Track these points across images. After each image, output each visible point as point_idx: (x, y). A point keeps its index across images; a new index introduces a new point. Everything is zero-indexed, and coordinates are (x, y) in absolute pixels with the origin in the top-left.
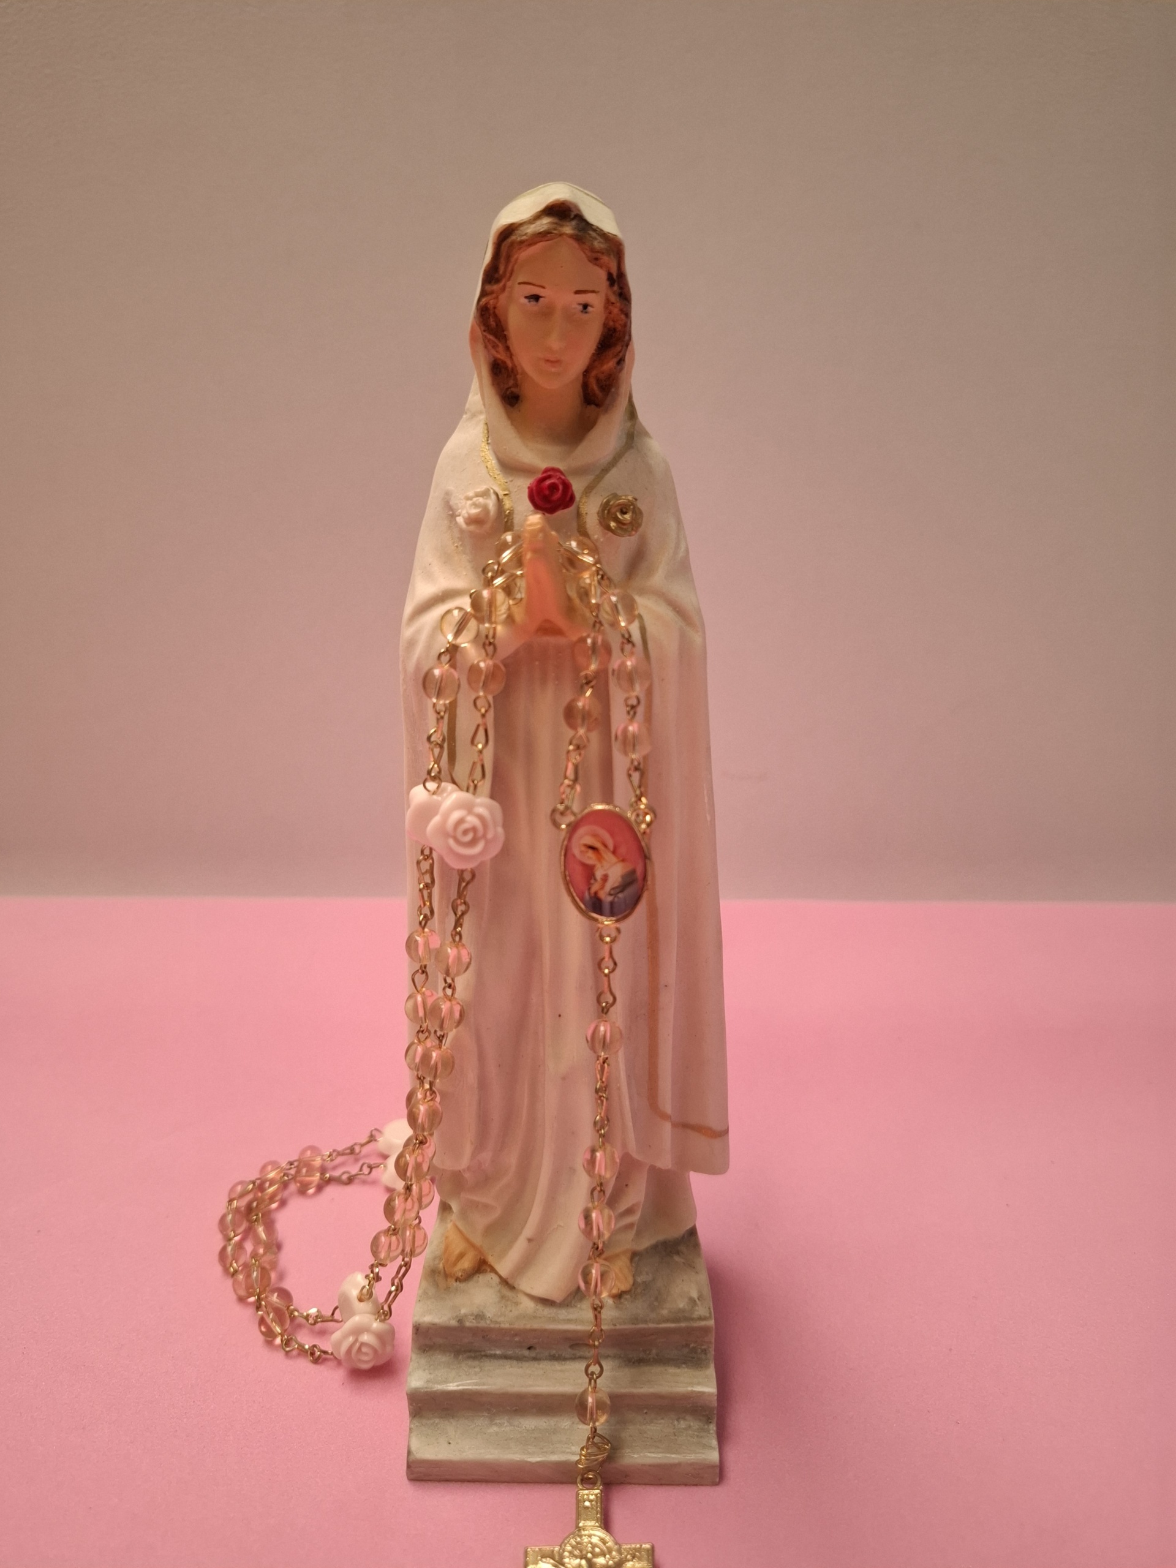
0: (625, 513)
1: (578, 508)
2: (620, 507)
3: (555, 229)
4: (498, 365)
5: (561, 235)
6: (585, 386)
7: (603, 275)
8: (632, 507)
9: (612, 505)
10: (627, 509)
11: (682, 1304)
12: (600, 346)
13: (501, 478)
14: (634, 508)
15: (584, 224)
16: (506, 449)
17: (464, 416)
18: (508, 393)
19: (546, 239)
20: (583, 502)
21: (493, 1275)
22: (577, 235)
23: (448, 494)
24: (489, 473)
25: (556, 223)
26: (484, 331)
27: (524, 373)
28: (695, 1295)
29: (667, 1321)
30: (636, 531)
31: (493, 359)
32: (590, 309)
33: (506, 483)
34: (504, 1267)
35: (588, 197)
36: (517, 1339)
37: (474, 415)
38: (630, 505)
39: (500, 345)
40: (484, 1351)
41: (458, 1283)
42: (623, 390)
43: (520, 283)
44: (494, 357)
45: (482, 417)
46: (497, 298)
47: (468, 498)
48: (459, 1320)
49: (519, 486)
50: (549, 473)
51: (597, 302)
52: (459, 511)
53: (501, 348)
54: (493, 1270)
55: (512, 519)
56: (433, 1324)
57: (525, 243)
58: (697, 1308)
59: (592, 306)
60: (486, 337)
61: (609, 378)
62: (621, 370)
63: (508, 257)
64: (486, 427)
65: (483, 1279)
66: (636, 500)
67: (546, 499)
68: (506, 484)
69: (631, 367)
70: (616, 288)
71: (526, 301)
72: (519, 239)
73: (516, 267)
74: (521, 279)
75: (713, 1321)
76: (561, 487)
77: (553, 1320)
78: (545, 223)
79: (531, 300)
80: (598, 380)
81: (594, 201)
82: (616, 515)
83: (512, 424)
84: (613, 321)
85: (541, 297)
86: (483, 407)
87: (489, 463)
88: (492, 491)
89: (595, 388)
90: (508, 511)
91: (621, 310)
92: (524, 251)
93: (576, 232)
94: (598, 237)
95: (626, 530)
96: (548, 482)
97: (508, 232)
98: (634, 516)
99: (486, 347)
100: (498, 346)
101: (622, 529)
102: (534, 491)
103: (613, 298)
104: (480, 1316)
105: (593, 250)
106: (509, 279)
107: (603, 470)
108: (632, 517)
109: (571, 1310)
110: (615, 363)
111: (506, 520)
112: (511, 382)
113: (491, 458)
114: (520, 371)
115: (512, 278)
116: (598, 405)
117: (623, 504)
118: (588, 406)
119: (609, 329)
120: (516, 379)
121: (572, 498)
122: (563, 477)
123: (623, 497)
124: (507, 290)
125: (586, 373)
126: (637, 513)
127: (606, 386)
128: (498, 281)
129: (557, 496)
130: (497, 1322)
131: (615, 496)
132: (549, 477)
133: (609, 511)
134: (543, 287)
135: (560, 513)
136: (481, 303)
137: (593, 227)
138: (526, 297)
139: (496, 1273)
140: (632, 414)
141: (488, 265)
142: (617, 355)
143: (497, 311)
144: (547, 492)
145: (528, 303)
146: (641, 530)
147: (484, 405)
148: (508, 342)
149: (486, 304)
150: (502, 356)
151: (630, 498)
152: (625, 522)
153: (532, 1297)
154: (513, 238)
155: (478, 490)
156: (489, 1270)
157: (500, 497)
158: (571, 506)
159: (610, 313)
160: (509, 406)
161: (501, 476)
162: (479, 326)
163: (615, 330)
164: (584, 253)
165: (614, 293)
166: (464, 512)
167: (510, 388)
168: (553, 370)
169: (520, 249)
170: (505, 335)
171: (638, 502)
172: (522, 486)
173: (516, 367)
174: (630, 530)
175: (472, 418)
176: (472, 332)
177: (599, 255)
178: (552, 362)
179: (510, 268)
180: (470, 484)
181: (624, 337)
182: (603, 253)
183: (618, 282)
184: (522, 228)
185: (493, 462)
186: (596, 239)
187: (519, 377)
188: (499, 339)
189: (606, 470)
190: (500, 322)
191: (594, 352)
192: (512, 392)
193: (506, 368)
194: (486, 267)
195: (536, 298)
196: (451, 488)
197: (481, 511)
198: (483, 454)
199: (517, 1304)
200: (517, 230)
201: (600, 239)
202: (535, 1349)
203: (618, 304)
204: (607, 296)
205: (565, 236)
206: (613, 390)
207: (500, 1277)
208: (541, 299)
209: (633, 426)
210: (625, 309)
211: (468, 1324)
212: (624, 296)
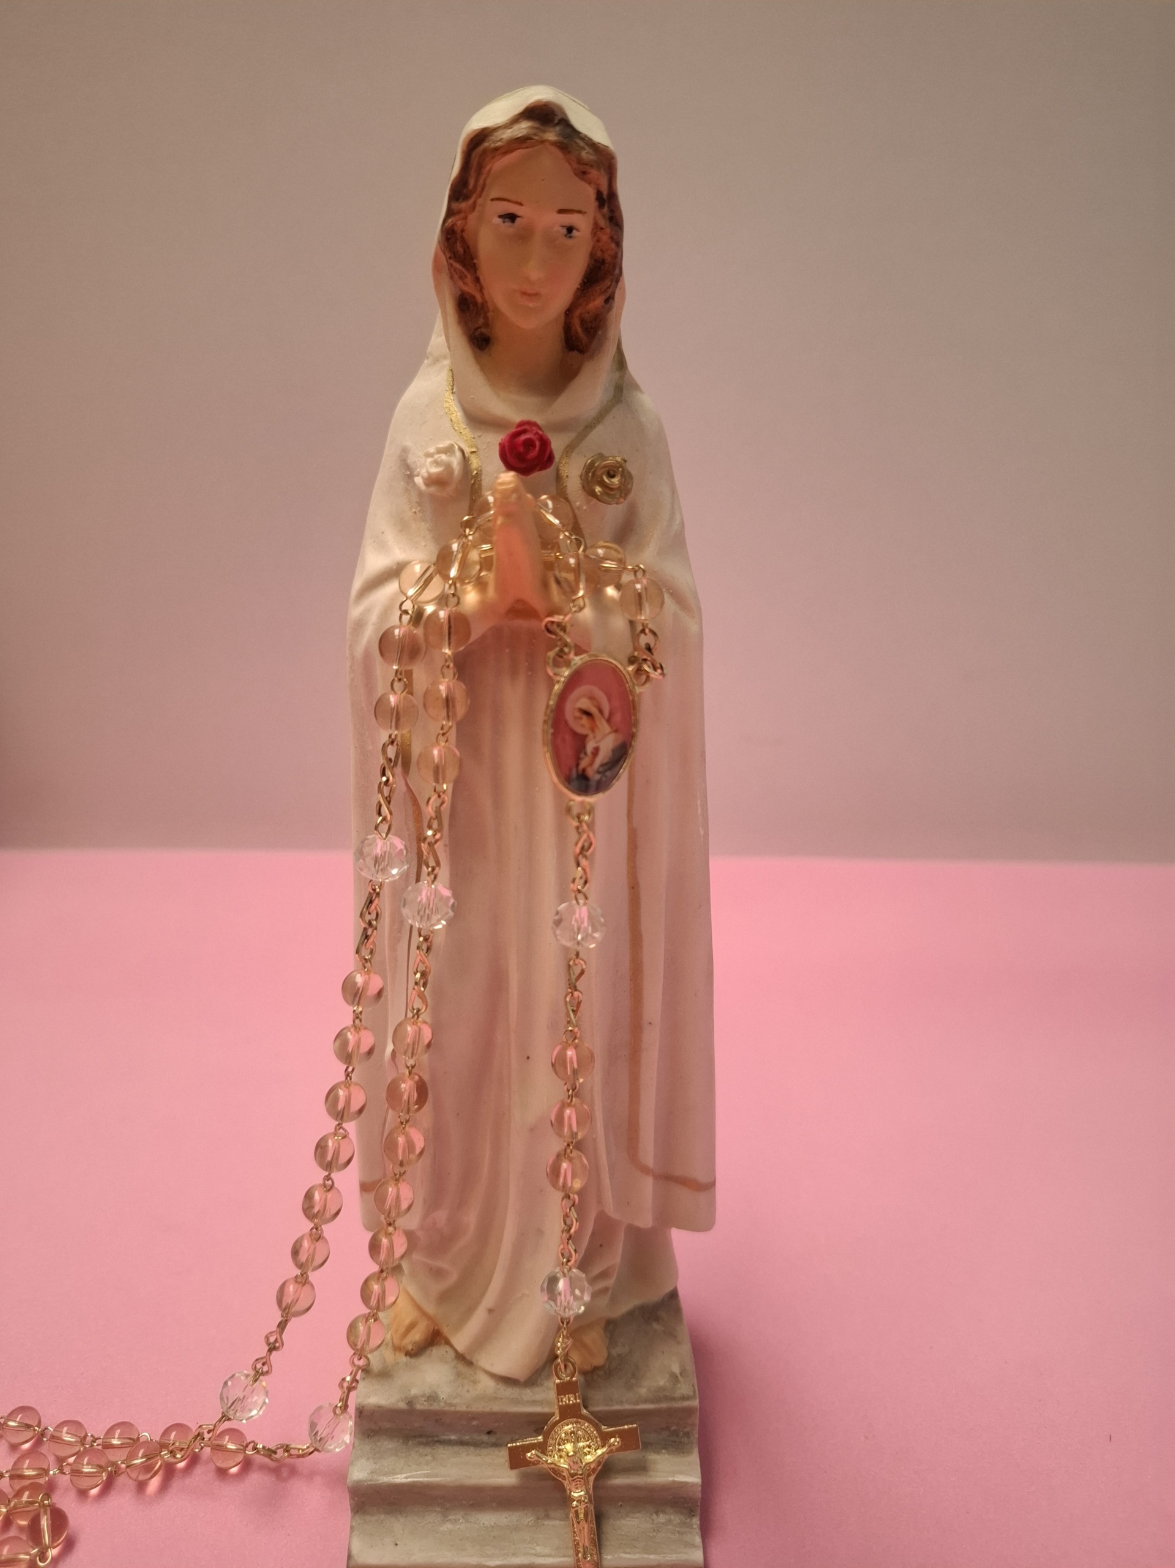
0: (613, 476)
1: (558, 470)
2: (607, 469)
3: (535, 135)
4: (466, 299)
5: (543, 142)
6: (567, 328)
7: (591, 192)
8: (620, 469)
9: (597, 467)
10: (614, 471)
11: (662, 1382)
12: (585, 280)
13: (467, 432)
14: (623, 470)
15: (569, 130)
16: (473, 398)
17: (426, 362)
18: (477, 334)
19: (525, 145)
20: (564, 462)
21: (448, 1348)
22: (561, 143)
23: (405, 450)
24: (453, 426)
25: (537, 128)
26: (450, 258)
27: (497, 310)
28: (676, 1369)
29: (646, 1401)
30: (625, 499)
31: (460, 293)
32: (575, 233)
33: (474, 438)
34: (461, 1341)
35: (574, 103)
36: (475, 1423)
37: (437, 360)
38: (619, 468)
39: (469, 276)
40: (437, 1436)
41: (408, 1358)
42: (611, 333)
43: (492, 200)
44: (461, 290)
45: (447, 362)
46: (465, 218)
47: (428, 455)
48: (409, 1402)
49: (489, 443)
50: (524, 427)
51: (583, 224)
52: (418, 470)
53: (469, 278)
54: (448, 1343)
55: (481, 481)
56: (379, 1407)
57: (499, 152)
58: (679, 1385)
59: (578, 230)
60: (451, 265)
61: (596, 319)
62: (610, 309)
63: (480, 167)
64: (451, 374)
65: (438, 1351)
66: (625, 461)
67: (521, 457)
68: (473, 440)
69: (621, 309)
70: (606, 210)
71: (500, 220)
72: (493, 145)
73: (488, 182)
74: (494, 194)
75: (698, 1400)
76: (538, 444)
77: (516, 1401)
78: (524, 128)
79: (507, 220)
80: (583, 321)
81: (582, 108)
82: (602, 478)
83: (483, 368)
84: (602, 251)
85: (519, 217)
86: (448, 351)
87: (454, 415)
88: (457, 447)
89: (579, 330)
90: (475, 472)
91: (612, 238)
92: (500, 159)
93: (561, 139)
94: (586, 147)
95: (613, 497)
96: (523, 437)
97: (480, 138)
98: (623, 480)
99: (452, 278)
100: (466, 276)
101: (608, 494)
102: (507, 448)
103: (602, 223)
104: (432, 1398)
105: (580, 161)
106: (480, 196)
107: (587, 426)
108: (620, 481)
109: (537, 1389)
110: (603, 301)
111: (472, 482)
112: (481, 321)
113: (456, 410)
114: (491, 308)
115: (484, 193)
116: (581, 352)
117: (612, 466)
118: (571, 352)
119: (596, 261)
120: (486, 318)
121: (551, 458)
122: (540, 432)
123: (611, 458)
124: (478, 208)
125: (569, 312)
126: (627, 477)
127: (592, 328)
128: (467, 197)
129: (533, 454)
130: (451, 1405)
131: (601, 456)
132: (524, 431)
133: (593, 474)
134: (521, 204)
135: (537, 476)
136: (447, 224)
137: (580, 135)
138: (500, 217)
139: (452, 1346)
140: (621, 363)
141: (456, 178)
142: (606, 290)
143: (465, 235)
144: (521, 449)
145: (502, 225)
146: (631, 496)
147: (449, 348)
148: (478, 272)
149: (452, 225)
150: (470, 288)
151: (619, 459)
152: (613, 487)
153: (493, 1376)
154: (486, 144)
155: (441, 446)
156: (443, 1342)
157: (466, 455)
158: (549, 467)
159: (598, 241)
160: (477, 350)
161: (468, 430)
162: (444, 253)
163: (603, 262)
164: (571, 164)
165: (604, 216)
166: (424, 472)
167: (480, 328)
168: (531, 305)
169: (493, 158)
170: (475, 264)
171: (627, 464)
172: (493, 441)
173: (487, 302)
174: (618, 496)
175: (434, 364)
176: (436, 260)
177: (587, 168)
178: (530, 295)
179: (481, 181)
180: (431, 439)
181: (614, 269)
182: (592, 166)
183: (608, 201)
184: (496, 134)
185: (458, 414)
186: (584, 149)
187: (490, 314)
188: (468, 270)
189: (590, 427)
190: (468, 248)
191: (579, 287)
192: (482, 334)
193: (475, 304)
194: (454, 180)
195: (512, 217)
196: (408, 443)
197: (443, 470)
198: (447, 404)
199: (475, 1382)
200: (491, 136)
201: (588, 149)
202: (495, 1433)
203: (608, 230)
204: (595, 217)
205: (547, 144)
206: (600, 333)
207: (456, 1351)
208: (518, 220)
209: (622, 377)
210: (615, 237)
211: (418, 1407)
212: (615, 220)
